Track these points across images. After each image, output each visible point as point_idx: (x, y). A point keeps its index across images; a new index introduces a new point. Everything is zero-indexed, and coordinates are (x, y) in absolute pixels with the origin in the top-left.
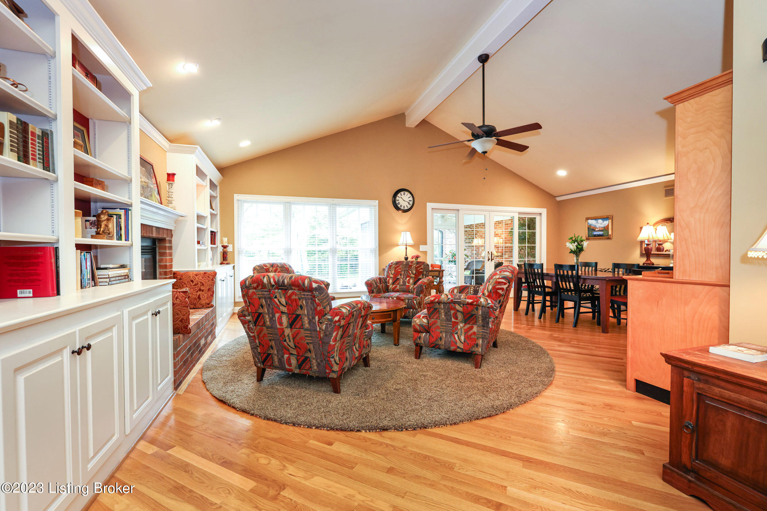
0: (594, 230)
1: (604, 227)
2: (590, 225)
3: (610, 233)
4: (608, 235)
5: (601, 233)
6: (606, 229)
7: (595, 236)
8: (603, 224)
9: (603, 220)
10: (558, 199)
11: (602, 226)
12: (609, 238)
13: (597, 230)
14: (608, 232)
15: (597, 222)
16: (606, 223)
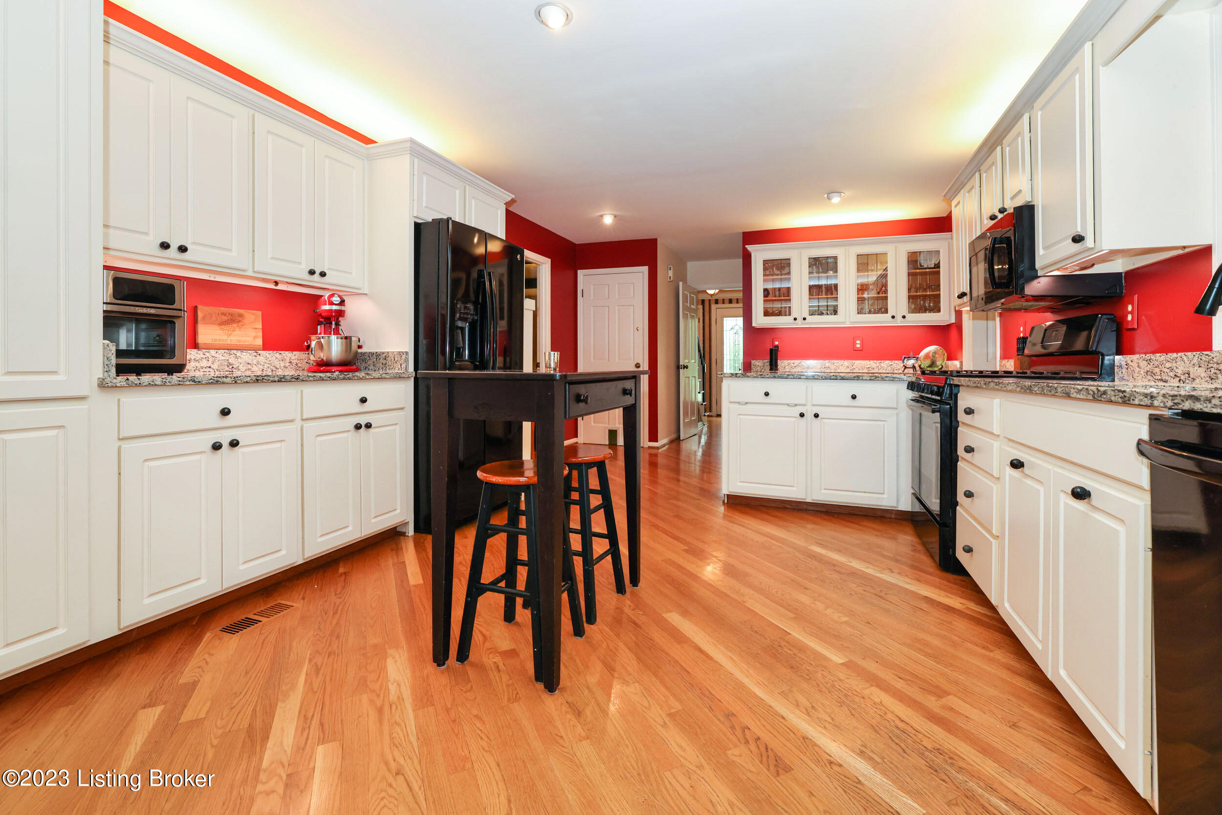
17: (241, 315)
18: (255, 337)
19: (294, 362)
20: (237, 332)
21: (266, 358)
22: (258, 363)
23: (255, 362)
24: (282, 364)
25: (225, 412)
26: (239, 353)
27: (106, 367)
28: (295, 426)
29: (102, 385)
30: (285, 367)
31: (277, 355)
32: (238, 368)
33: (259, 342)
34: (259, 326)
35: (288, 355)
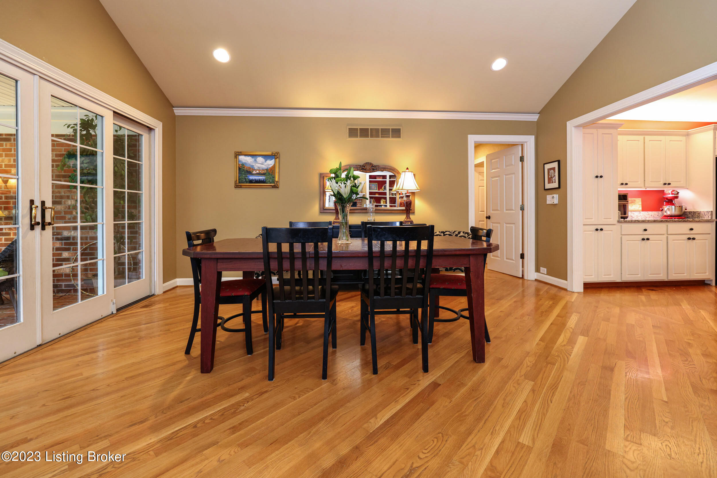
0: (250, 173)
1: (267, 170)
2: (243, 165)
3: (277, 179)
4: (274, 181)
5: (261, 178)
6: (270, 172)
7: (251, 181)
8: (265, 164)
9: (264, 158)
10: (178, 112)
11: (264, 167)
12: (276, 187)
13: (254, 172)
14: (274, 177)
15: (256, 160)
16: (270, 163)
17: (635, 200)
18: (639, 207)
19: (653, 215)
20: (634, 206)
21: (643, 214)
22: (640, 215)
23: (639, 215)
24: (649, 216)
25: (645, 230)
26: (634, 213)
27: (619, 217)
28: (665, 236)
29: (619, 222)
30: (650, 217)
31: (647, 213)
32: (634, 218)
33: (641, 209)
34: (641, 203)
35: (650, 213)
